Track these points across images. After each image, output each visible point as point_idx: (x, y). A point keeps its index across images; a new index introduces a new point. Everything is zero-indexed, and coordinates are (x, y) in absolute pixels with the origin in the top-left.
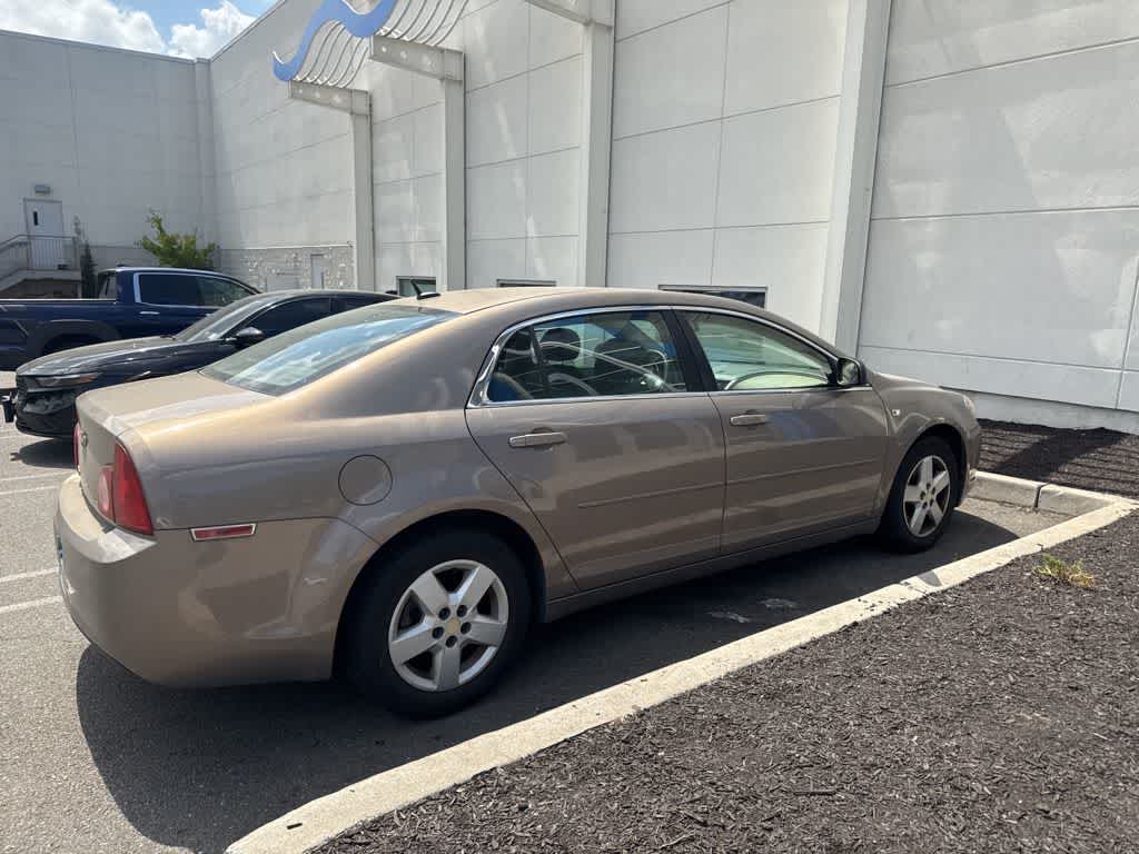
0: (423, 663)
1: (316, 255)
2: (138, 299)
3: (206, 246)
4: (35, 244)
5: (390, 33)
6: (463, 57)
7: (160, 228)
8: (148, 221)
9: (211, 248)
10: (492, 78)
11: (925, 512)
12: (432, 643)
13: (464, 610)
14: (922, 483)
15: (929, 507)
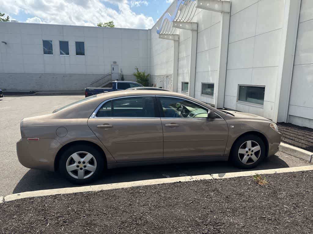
0: (75, 172)
1: (167, 77)
2: (117, 88)
3: (147, 75)
4: (112, 75)
5: (177, 20)
6: (197, 24)
7: (138, 71)
8: (135, 69)
9: (148, 75)
10: (203, 29)
11: (248, 157)
12: (76, 168)
13: (84, 162)
14: (247, 148)
15: (250, 156)
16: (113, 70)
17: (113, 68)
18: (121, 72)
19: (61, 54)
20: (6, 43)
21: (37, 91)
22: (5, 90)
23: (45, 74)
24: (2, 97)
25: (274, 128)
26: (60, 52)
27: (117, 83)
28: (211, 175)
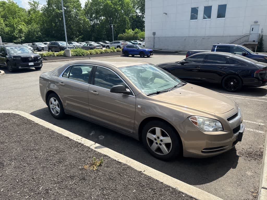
11: (157, 145)
12: (53, 107)
13: (55, 105)
14: (155, 135)
15: (159, 145)
16: (252, 30)
17: (253, 28)
18: (262, 32)
19: (204, 18)
20: (166, 14)
21: (181, 51)
22: (161, 50)
23: (189, 37)
24: (152, 55)
25: (196, 123)
26: (204, 16)
27: (216, 46)
28: (96, 143)
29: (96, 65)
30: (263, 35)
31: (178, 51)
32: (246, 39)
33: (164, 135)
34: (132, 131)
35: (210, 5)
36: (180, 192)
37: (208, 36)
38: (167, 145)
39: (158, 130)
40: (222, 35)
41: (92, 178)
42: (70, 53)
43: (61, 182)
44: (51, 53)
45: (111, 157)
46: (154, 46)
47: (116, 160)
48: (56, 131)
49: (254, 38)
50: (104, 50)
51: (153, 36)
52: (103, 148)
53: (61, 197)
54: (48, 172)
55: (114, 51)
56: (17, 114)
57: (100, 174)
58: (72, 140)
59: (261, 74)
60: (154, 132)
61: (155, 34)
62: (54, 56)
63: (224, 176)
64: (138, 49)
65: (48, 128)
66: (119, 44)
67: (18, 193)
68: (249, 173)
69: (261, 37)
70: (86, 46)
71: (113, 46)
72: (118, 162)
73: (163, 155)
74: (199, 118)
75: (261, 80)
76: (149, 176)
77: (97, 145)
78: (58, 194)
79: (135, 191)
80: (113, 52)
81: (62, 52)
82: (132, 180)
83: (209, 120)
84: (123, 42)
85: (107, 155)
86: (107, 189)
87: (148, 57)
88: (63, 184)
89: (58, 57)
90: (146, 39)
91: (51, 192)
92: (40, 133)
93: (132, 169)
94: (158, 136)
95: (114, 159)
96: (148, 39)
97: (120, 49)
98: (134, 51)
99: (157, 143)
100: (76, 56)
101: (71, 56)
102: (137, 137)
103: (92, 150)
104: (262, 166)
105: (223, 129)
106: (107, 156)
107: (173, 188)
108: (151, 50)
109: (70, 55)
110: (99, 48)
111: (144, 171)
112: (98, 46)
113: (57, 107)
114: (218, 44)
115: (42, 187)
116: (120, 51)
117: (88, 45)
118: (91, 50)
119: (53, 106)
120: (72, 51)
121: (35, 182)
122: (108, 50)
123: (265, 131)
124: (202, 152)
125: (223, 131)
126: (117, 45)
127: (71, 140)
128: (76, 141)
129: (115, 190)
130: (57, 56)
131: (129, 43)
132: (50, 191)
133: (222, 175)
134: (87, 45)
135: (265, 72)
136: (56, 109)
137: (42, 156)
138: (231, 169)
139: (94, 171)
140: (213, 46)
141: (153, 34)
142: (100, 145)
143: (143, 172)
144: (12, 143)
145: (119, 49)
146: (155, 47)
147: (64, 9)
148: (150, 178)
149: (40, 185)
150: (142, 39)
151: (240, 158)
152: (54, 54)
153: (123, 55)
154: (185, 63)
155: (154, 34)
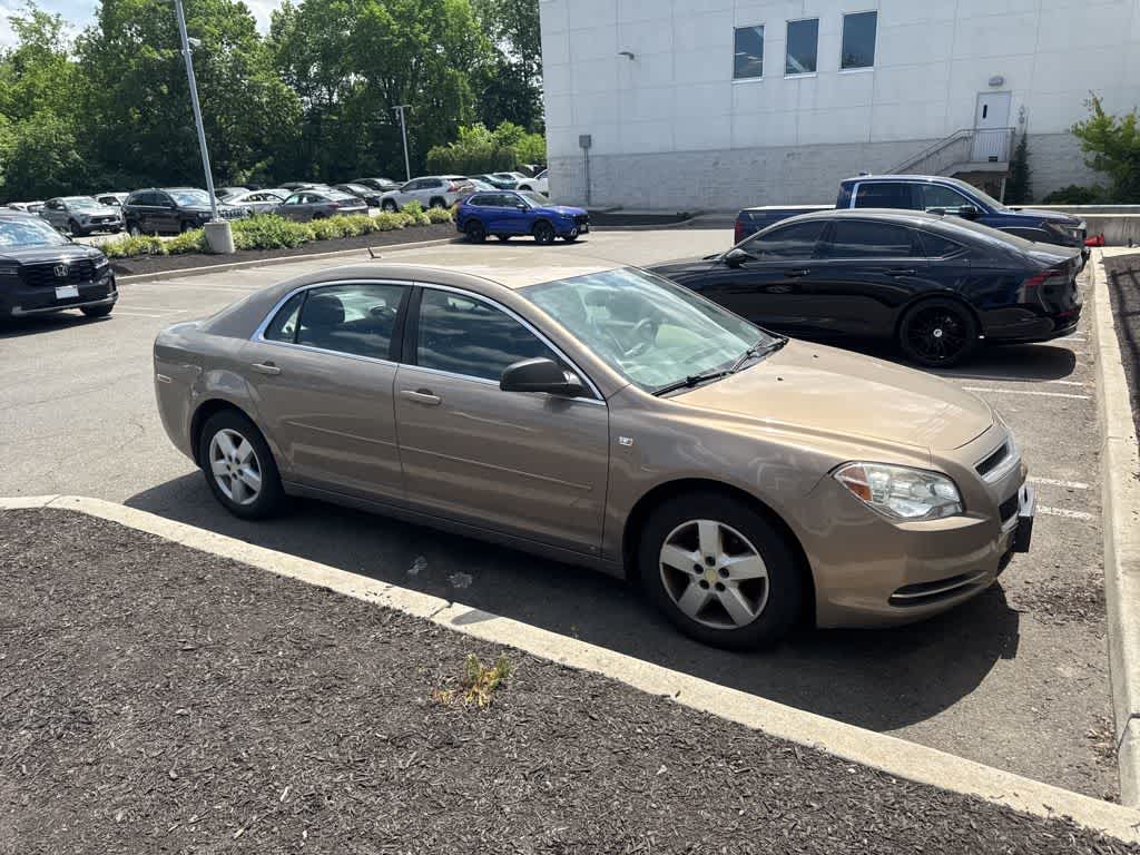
0: (227, 481)
4: (979, 138)
7: (1098, 110)
8: (1086, 103)
11: (704, 593)
12: (227, 472)
13: (238, 461)
14: (697, 552)
15: (712, 590)
16: (984, 116)
17: (986, 107)
18: (1022, 121)
19: (790, 70)
20: (632, 57)
21: (702, 213)
22: (620, 209)
23: (732, 150)
24: (586, 232)
25: (863, 490)
26: (788, 64)
27: (857, 185)
28: (455, 604)
29: (416, 284)
30: (1029, 132)
31: (691, 212)
32: (960, 149)
33: (732, 546)
34: (594, 543)
35: (809, 15)
36: (834, 760)
37: (809, 146)
38: (750, 588)
39: (708, 530)
40: (866, 140)
41: (480, 736)
42: (227, 238)
43: (361, 761)
44: (142, 241)
45: (530, 650)
46: (588, 197)
47: (552, 663)
48: (269, 569)
49: (992, 147)
50: (379, 220)
51: (580, 151)
52: (486, 619)
53: (379, 818)
54: (291, 729)
55: (419, 223)
56: (72, 508)
57: (508, 719)
58: (346, 597)
59: (1048, 290)
60: (690, 541)
61: (590, 144)
62: (160, 253)
63: (977, 689)
64: (524, 210)
65: (231, 559)
66: (437, 191)
67: (192, 820)
68: (1068, 671)
69: (1018, 142)
70: (293, 204)
71: (412, 201)
72: (565, 668)
73: (733, 627)
74: (872, 470)
75: (1048, 315)
76: (702, 710)
77: (460, 609)
78: (364, 809)
79: (664, 769)
80: (414, 226)
81: (193, 236)
82: (639, 731)
83: (910, 476)
84: (453, 180)
85: (512, 646)
86: (552, 774)
87: (570, 241)
88: (371, 771)
89: (176, 259)
90: (552, 165)
91: (331, 805)
92: (201, 581)
93: (629, 690)
94: (708, 555)
95: (544, 660)
96: (562, 165)
97: (444, 211)
98: (505, 217)
99: (704, 584)
100: (254, 248)
101: (233, 249)
102: (617, 568)
103: (445, 629)
104: (1109, 641)
105: (964, 508)
106: (514, 648)
107: (803, 748)
108: (582, 211)
109: (229, 247)
110: (351, 212)
111: (677, 695)
112: (345, 201)
113: (247, 470)
114: (862, 174)
115: (287, 788)
116: (448, 220)
117: (305, 200)
118: (321, 221)
119: (229, 468)
120: (239, 230)
121: (250, 774)
122: (396, 219)
123: (1096, 509)
124: (893, 602)
125: (963, 514)
126: (433, 195)
127: (343, 599)
128: (367, 603)
129: (587, 771)
130: (173, 252)
131: (480, 186)
132: (326, 802)
133: (971, 686)
134: (300, 200)
135: (1061, 283)
136: (243, 478)
137: (244, 672)
138: (1000, 660)
139: (479, 709)
140: (844, 184)
141: (581, 146)
142: (473, 609)
143: (673, 697)
144: (93, 628)
145: (438, 210)
146: (594, 199)
147: (191, 46)
148: (706, 718)
149: (276, 784)
150: (531, 167)
151: (1023, 619)
152: (156, 244)
153: (463, 236)
154: (743, 261)
155: (586, 142)
